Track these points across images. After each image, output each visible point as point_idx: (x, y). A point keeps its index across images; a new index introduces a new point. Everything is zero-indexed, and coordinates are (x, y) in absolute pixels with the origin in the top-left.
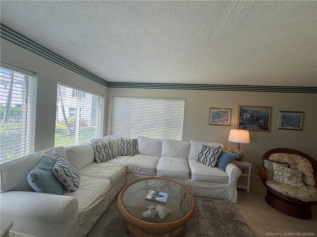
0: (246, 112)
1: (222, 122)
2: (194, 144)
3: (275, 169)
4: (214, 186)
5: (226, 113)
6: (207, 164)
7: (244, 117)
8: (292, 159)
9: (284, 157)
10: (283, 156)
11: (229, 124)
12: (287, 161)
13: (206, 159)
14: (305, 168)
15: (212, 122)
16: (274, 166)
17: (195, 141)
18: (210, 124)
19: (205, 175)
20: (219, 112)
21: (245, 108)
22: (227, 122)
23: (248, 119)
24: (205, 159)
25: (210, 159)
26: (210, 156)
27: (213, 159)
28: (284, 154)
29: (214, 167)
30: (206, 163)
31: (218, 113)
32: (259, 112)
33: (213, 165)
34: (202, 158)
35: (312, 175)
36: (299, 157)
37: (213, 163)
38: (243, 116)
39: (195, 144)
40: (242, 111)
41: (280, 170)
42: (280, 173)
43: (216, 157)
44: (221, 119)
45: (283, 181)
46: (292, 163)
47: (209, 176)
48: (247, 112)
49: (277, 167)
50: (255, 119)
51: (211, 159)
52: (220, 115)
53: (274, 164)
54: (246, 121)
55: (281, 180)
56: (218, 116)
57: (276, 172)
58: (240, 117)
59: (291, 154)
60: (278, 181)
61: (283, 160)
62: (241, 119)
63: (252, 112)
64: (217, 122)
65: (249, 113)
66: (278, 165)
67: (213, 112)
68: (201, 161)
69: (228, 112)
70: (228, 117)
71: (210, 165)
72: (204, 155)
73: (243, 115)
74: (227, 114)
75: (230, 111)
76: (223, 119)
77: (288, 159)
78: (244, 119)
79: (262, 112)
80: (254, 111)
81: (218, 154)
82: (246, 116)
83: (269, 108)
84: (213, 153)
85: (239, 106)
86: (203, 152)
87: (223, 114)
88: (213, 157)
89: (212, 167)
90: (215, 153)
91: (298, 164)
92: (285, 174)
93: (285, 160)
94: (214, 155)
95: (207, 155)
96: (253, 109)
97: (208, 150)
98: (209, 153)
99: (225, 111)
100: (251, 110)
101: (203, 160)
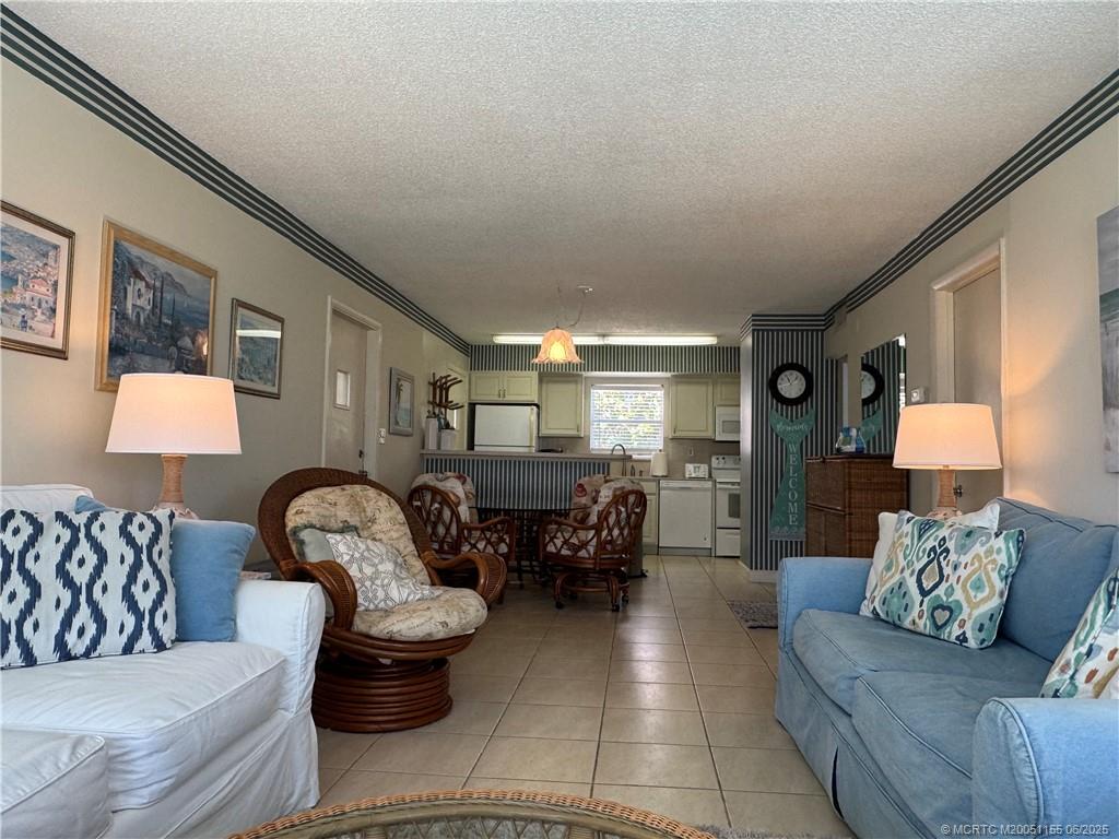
0: (137, 275)
1: (24, 324)
3: (346, 558)
5: (45, 255)
7: (129, 306)
8: (358, 504)
9: (335, 504)
10: (332, 498)
11: (57, 343)
12: (349, 520)
13: (91, 602)
14: (394, 528)
16: (342, 548)
19: (216, 706)
20: (2, 238)
21: (135, 251)
22: (49, 328)
23: (142, 320)
24: (84, 611)
25: (128, 596)
26: (115, 574)
27: (155, 587)
28: (329, 489)
29: (176, 640)
30: (95, 642)
32: (181, 285)
33: (167, 631)
34: (48, 615)
35: (412, 547)
36: (372, 492)
37: (165, 617)
38: (126, 297)
40: (124, 268)
41: (363, 558)
42: (368, 571)
43: (164, 565)
44: (18, 300)
45: (387, 597)
46: (361, 522)
47: (232, 698)
48: (142, 278)
49: (349, 547)
50: (166, 325)
51: (137, 589)
53: (333, 538)
54: (136, 334)
55: (381, 594)
57: (353, 571)
58: (113, 304)
59: (347, 487)
60: (372, 607)
61: (335, 515)
62: (117, 318)
63: (158, 284)
65: (147, 286)
66: (348, 538)
68: (43, 645)
69: (56, 247)
70: (56, 284)
71: (146, 640)
72: (52, 588)
73: (125, 289)
74: (51, 262)
75: (63, 242)
76: (28, 295)
77: (348, 509)
78: (127, 319)
79: (189, 289)
80: (166, 279)
81: (164, 541)
82: (138, 299)
83: (209, 273)
84: (131, 541)
85: (111, 225)
86: (29, 563)
87: (27, 260)
88: (146, 573)
89: (160, 646)
90: (142, 539)
91: (373, 521)
92: (381, 568)
93: (343, 514)
94: (144, 557)
95: (81, 576)
96: (162, 264)
97: (66, 535)
98: (92, 560)
99: (40, 241)
100: (155, 268)
101: (56, 628)
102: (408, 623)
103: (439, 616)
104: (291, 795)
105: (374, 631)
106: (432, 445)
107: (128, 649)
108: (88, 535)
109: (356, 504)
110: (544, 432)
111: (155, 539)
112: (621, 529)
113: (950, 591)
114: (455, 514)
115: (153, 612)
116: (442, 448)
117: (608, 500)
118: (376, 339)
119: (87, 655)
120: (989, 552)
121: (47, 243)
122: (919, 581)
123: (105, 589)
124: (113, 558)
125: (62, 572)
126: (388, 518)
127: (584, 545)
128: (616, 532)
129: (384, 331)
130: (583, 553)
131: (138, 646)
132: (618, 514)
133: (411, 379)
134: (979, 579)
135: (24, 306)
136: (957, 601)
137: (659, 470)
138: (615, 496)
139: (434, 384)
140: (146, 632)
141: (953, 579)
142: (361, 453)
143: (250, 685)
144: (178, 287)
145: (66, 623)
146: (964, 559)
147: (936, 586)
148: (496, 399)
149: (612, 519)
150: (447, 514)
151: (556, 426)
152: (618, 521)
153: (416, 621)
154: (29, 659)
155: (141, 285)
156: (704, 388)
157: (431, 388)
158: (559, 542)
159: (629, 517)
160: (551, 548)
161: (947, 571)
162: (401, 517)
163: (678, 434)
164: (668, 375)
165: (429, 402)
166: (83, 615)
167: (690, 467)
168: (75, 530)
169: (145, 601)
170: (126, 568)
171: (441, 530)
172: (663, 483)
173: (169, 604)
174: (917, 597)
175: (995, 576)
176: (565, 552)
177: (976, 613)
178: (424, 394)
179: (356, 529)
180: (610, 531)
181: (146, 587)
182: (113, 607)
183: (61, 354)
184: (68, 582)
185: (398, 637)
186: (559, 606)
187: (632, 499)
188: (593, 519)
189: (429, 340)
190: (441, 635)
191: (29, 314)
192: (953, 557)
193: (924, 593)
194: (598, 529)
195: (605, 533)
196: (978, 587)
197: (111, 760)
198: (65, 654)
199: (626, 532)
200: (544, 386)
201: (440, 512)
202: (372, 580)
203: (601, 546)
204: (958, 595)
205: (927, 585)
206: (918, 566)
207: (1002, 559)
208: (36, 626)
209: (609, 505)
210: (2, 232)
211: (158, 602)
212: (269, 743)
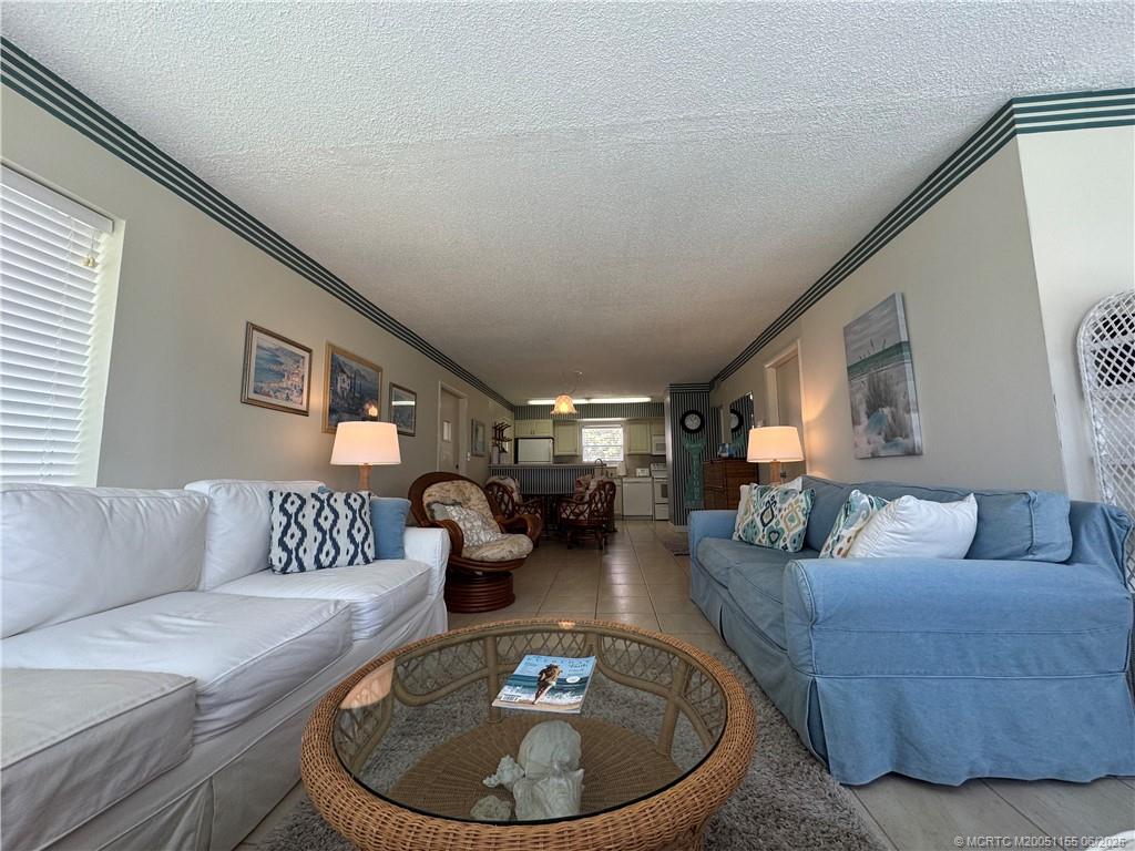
0: (343, 371)
1: (288, 398)
2: (233, 491)
3: (457, 518)
5: (298, 362)
6: (343, 558)
7: (339, 387)
9: (449, 491)
10: (447, 487)
11: (304, 408)
13: (332, 538)
14: (481, 503)
15: (255, 392)
16: (454, 514)
17: (229, 481)
18: (250, 402)
20: (278, 353)
21: (342, 359)
22: (300, 400)
23: (345, 395)
24: (329, 542)
25: (350, 535)
26: (343, 524)
27: (364, 531)
28: (445, 483)
29: (375, 559)
30: (335, 559)
31: (274, 357)
33: (370, 553)
34: (311, 545)
35: (490, 514)
36: (468, 484)
37: (369, 546)
38: (337, 383)
39: (237, 495)
40: (336, 368)
41: (465, 518)
42: (468, 525)
43: (367, 519)
44: (285, 385)
45: (479, 539)
46: (464, 499)
48: (345, 373)
50: (357, 397)
51: (354, 532)
52: (281, 364)
53: (449, 508)
54: (342, 402)
55: (475, 538)
56: (274, 367)
57: (461, 525)
58: (331, 386)
61: (449, 497)
62: (333, 394)
63: (353, 376)
64: (272, 393)
65: (348, 377)
67: (258, 347)
68: (308, 561)
69: (303, 357)
70: (303, 377)
71: (360, 557)
72: (312, 532)
73: (337, 379)
74: (301, 365)
75: (307, 355)
76: (290, 383)
78: (338, 394)
79: (368, 378)
80: (357, 373)
81: (366, 507)
82: (343, 384)
83: (378, 369)
84: (350, 507)
85: (330, 345)
86: (300, 519)
87: (289, 364)
88: (359, 523)
89: (367, 561)
90: (356, 506)
91: (469, 500)
92: (475, 524)
93: (453, 496)
94: (358, 515)
95: (326, 525)
96: (355, 365)
97: (318, 505)
98: (331, 517)
99: (296, 355)
100: (352, 368)
101: (315, 553)
102: (491, 551)
103: (508, 548)
105: (474, 557)
106: (495, 462)
107: (351, 563)
108: (329, 505)
109: (460, 491)
110: (557, 453)
111: (362, 506)
112: (602, 504)
113: (778, 523)
114: (511, 498)
115: (363, 544)
116: (501, 463)
117: (594, 488)
118: (464, 404)
119: (330, 566)
120: (797, 502)
121: (299, 356)
122: (762, 519)
123: (338, 532)
124: (342, 516)
125: (316, 523)
126: (477, 497)
127: (582, 513)
128: (599, 505)
129: (469, 398)
130: (582, 518)
131: (356, 562)
132: (601, 494)
134: (792, 516)
135: (287, 388)
136: (781, 529)
137: (622, 473)
138: (598, 485)
139: (495, 428)
140: (360, 553)
141: (779, 517)
142: (457, 467)
143: (414, 580)
144: (364, 377)
145: (320, 550)
146: (784, 506)
147: (771, 521)
148: (529, 435)
149: (597, 498)
150: (506, 497)
151: (563, 450)
152: (600, 499)
153: (496, 551)
154: (302, 568)
155: (345, 376)
157: (494, 430)
158: (568, 512)
159: (606, 496)
160: (564, 516)
161: (776, 513)
162: (484, 497)
164: (624, 419)
165: (493, 438)
166: (328, 545)
167: (639, 470)
168: (322, 502)
169: (359, 538)
170: (349, 521)
171: (503, 507)
172: (624, 480)
173: (371, 540)
174: (761, 528)
175: (800, 514)
176: (571, 517)
177: (792, 533)
179: (460, 504)
180: (596, 505)
181: (359, 530)
182: (343, 541)
183: (305, 413)
184: (320, 529)
185: (486, 559)
186: (569, 548)
187: (607, 486)
188: (587, 498)
189: (492, 403)
190: (510, 558)
191: (290, 392)
192: (778, 505)
193: (764, 525)
194: (590, 503)
195: (593, 506)
196: (792, 520)
197: (351, 612)
198: (319, 566)
199: (605, 505)
200: (556, 427)
201: (502, 496)
202: (471, 530)
203: (591, 513)
204: (782, 525)
205: (766, 521)
206: (761, 511)
207: (804, 505)
208: (305, 551)
209: (595, 490)
210: (277, 350)
211: (365, 538)
212: (424, 612)
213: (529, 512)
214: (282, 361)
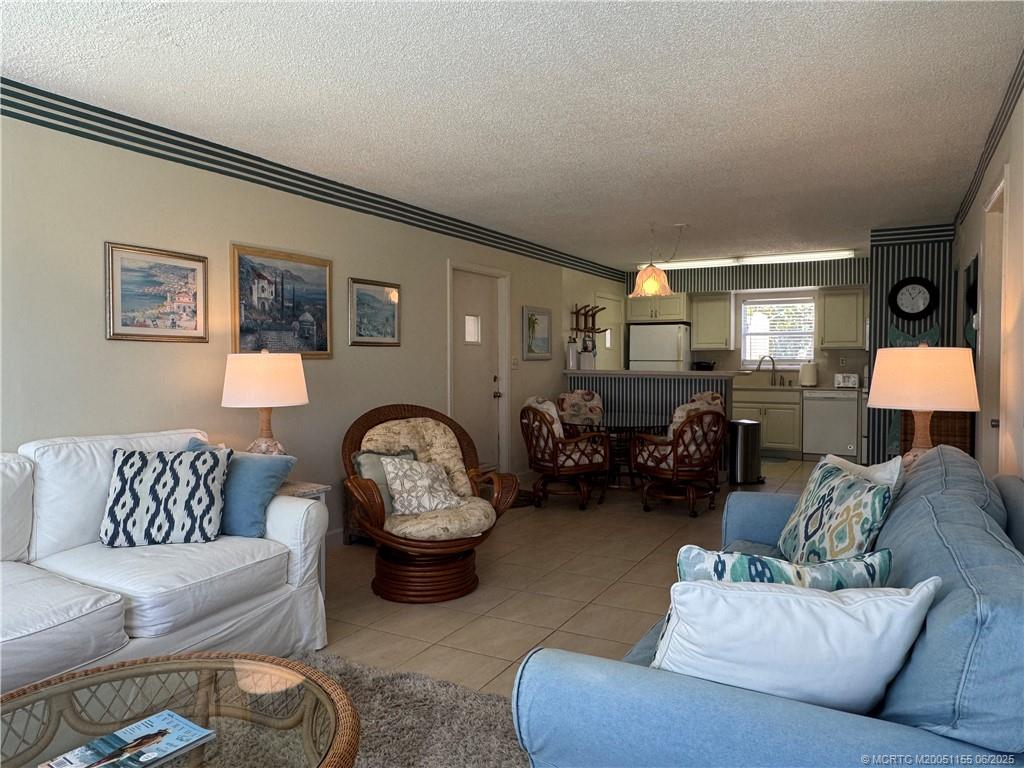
0: (260, 276)
1: (174, 325)
2: (64, 453)
3: (392, 475)
4: (250, 615)
5: (186, 277)
6: (178, 534)
7: (255, 298)
8: (418, 433)
9: (399, 433)
10: (396, 429)
11: (200, 332)
12: (409, 445)
13: (167, 511)
14: (447, 451)
15: (124, 324)
16: (390, 468)
17: (60, 440)
18: (117, 337)
19: (211, 581)
20: (153, 272)
21: (257, 260)
22: (193, 324)
23: (267, 306)
24: (162, 514)
25: (188, 507)
26: (182, 493)
27: (206, 501)
28: (397, 422)
29: (217, 537)
30: (168, 534)
31: (149, 277)
32: (300, 278)
33: (212, 530)
34: (142, 517)
35: (461, 466)
36: (431, 423)
37: (210, 521)
38: (251, 294)
39: (68, 457)
40: (247, 273)
41: (405, 475)
42: (408, 485)
43: (216, 488)
44: (168, 310)
45: (420, 505)
46: (420, 446)
47: (224, 578)
48: (264, 278)
49: (396, 468)
50: (288, 307)
51: (194, 503)
52: (161, 284)
53: (386, 460)
54: (263, 317)
55: (415, 503)
56: (150, 290)
57: (396, 486)
58: (240, 300)
59: (411, 419)
60: (407, 512)
61: (399, 442)
62: (245, 309)
63: (278, 280)
64: (149, 322)
65: (270, 282)
66: (397, 460)
67: (124, 270)
68: (138, 534)
69: (193, 270)
70: (195, 295)
71: (197, 535)
72: (146, 501)
73: (251, 289)
74: (190, 280)
75: (198, 266)
76: (175, 305)
77: (410, 436)
78: (254, 308)
79: (306, 278)
80: (285, 275)
81: (219, 472)
82: (261, 293)
83: (326, 263)
84: (195, 472)
85: (235, 246)
86: (136, 486)
87: (172, 283)
88: (201, 492)
89: (207, 539)
90: (202, 470)
91: (431, 445)
92: (419, 483)
93: (404, 441)
94: (202, 482)
95: (162, 493)
96: (281, 265)
97: (160, 467)
98: (171, 483)
99: (181, 269)
100: (275, 269)
101: (146, 525)
102: (417, 527)
103: (442, 523)
104: (299, 640)
105: (394, 532)
106: (572, 364)
107: (187, 539)
108: (172, 468)
109: (416, 434)
110: (695, 346)
111: (212, 470)
112: (698, 446)
113: (821, 540)
115: (202, 517)
116: (582, 368)
117: (682, 420)
118: (503, 285)
119: (165, 540)
120: (858, 506)
121: (187, 269)
122: (807, 526)
123: (175, 502)
124: (182, 482)
125: (153, 491)
126: (443, 445)
127: (665, 458)
128: (692, 448)
130: (663, 465)
131: (193, 538)
132: (694, 433)
133: (548, 313)
134: (843, 531)
135: (173, 313)
136: (824, 549)
137: (807, 379)
138: (688, 417)
139: (577, 313)
140: (197, 530)
141: (826, 528)
142: (495, 379)
143: (247, 568)
144: (296, 279)
145: (151, 523)
146: (838, 510)
147: (815, 532)
148: (648, 319)
149: (687, 437)
151: (705, 341)
152: (694, 439)
153: (423, 526)
154: (131, 543)
155: (264, 283)
156: (853, 299)
157: (575, 316)
158: (645, 455)
159: (705, 435)
160: (640, 460)
161: (825, 519)
163: (826, 345)
164: (816, 288)
165: (572, 329)
166: (161, 518)
167: (839, 378)
168: (165, 464)
169: (198, 510)
170: (189, 489)
172: (807, 394)
173: (215, 513)
174: (803, 540)
175: (857, 529)
176: (650, 463)
178: (566, 322)
179: (413, 452)
180: (686, 447)
181: (200, 501)
182: (179, 513)
183: (203, 340)
184: (155, 497)
185: (409, 536)
186: (647, 509)
187: (707, 419)
188: (670, 436)
189: (568, 275)
190: (444, 537)
191: (176, 317)
192: (832, 506)
193: (807, 537)
194: (674, 444)
195: (680, 449)
196: (841, 539)
198: (152, 542)
199: (704, 448)
200: (695, 305)
201: (540, 428)
202: (409, 492)
203: (679, 460)
204: (826, 544)
205: (810, 530)
206: (810, 511)
207: (867, 513)
208: (134, 524)
209: (684, 424)
210: (151, 268)
211: (207, 511)
212: (271, 605)
213: (583, 453)
214: (161, 280)
